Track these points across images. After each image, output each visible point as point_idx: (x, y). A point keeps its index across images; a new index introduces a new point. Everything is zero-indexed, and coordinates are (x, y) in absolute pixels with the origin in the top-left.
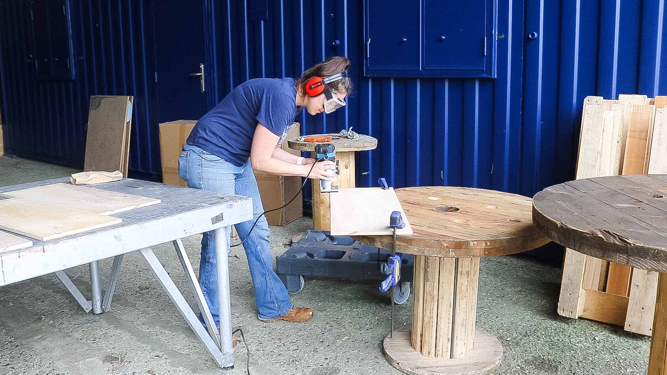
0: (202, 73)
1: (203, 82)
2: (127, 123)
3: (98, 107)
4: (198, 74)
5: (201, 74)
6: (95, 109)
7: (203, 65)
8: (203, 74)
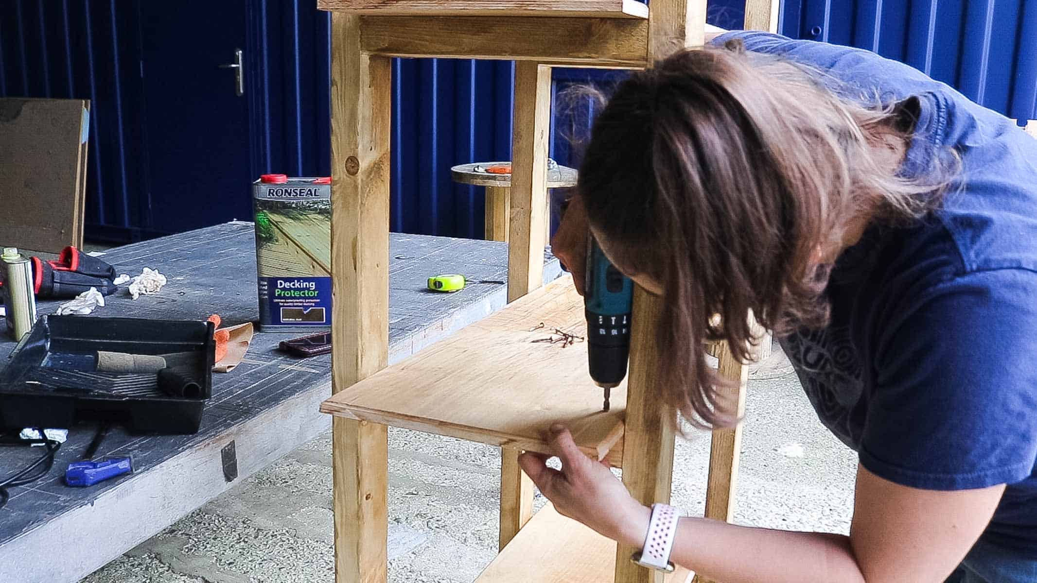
0: (238, 64)
1: (240, 78)
2: (82, 145)
3: (15, 117)
4: (233, 66)
5: (238, 66)
6: (8, 121)
7: (240, 52)
8: (240, 66)
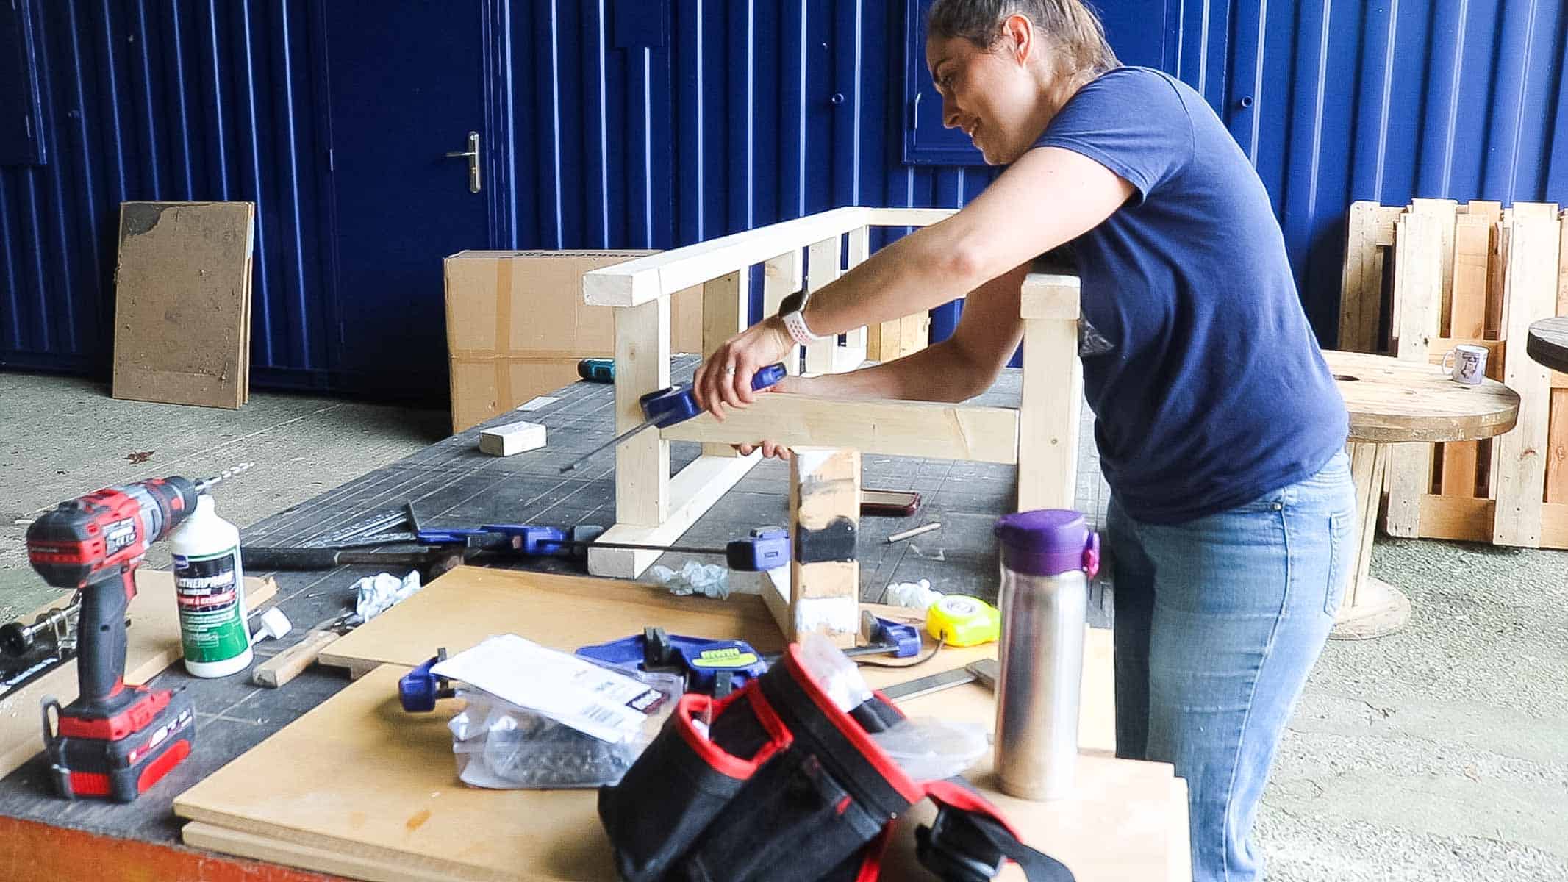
0: (474, 151)
1: (476, 170)
3: (149, 228)
4: (467, 154)
5: (472, 153)
6: (139, 233)
7: (477, 135)
8: (477, 153)
